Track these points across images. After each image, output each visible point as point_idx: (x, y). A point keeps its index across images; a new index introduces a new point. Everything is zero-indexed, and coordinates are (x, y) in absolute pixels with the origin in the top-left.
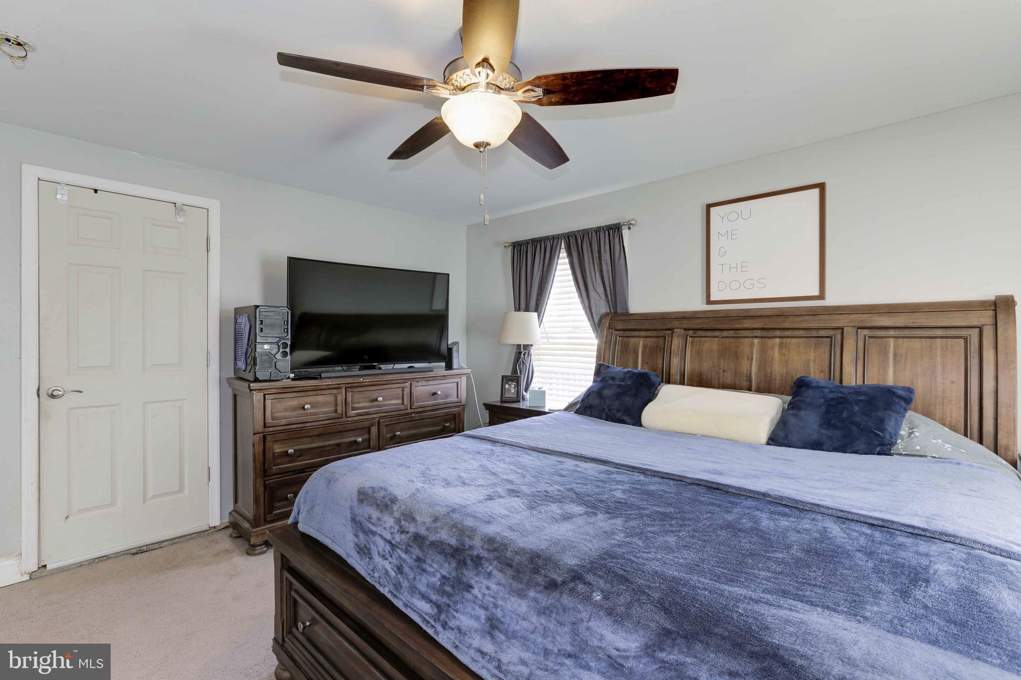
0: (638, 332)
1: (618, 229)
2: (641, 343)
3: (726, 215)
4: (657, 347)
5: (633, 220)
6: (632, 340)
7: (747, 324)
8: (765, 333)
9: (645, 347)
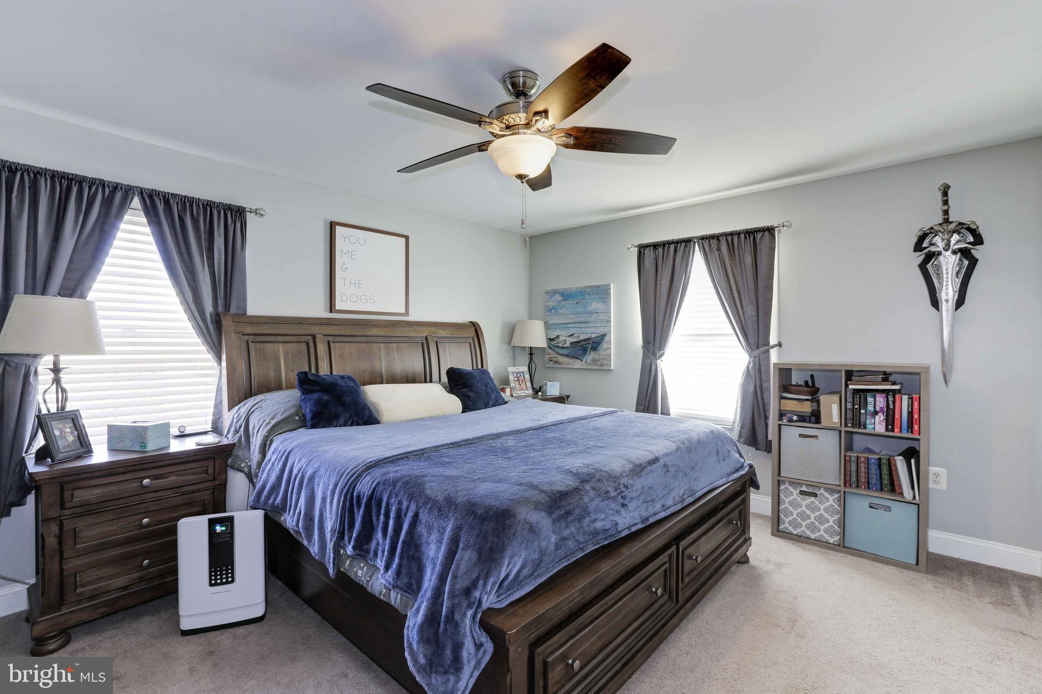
0: (273, 337)
1: (240, 214)
2: (281, 349)
3: (348, 237)
4: (300, 353)
5: (262, 209)
6: (269, 347)
7: (374, 332)
8: (386, 340)
9: (286, 354)
